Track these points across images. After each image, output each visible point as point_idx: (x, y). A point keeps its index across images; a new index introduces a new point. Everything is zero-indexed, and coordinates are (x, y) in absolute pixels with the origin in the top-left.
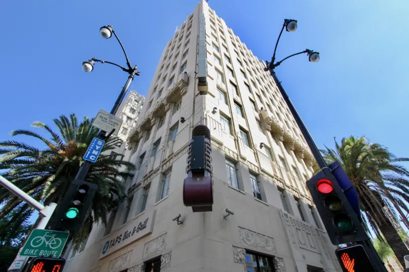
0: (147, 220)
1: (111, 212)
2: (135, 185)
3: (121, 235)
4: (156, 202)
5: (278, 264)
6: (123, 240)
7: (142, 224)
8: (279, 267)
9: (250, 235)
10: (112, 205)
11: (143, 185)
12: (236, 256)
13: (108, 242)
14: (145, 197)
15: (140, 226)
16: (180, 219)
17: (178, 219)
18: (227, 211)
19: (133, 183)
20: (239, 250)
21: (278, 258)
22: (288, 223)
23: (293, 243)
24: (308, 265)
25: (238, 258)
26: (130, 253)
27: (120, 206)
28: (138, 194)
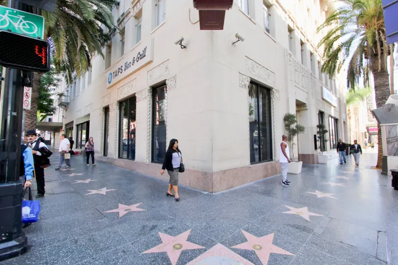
0: (145, 49)
1: (105, 47)
2: (123, 14)
3: (122, 66)
4: (152, 30)
5: (275, 95)
6: (125, 70)
7: (141, 53)
8: (275, 97)
9: (255, 66)
10: (104, 40)
11: (133, 13)
12: (241, 82)
13: (111, 74)
14: (139, 27)
15: (139, 56)
16: (183, 43)
17: (181, 42)
18: (237, 36)
19: (121, 13)
20: (244, 77)
21: (276, 90)
22: (290, 63)
23: (291, 80)
24: (296, 100)
25: (243, 83)
26: (134, 80)
27: (113, 40)
28: (130, 25)
